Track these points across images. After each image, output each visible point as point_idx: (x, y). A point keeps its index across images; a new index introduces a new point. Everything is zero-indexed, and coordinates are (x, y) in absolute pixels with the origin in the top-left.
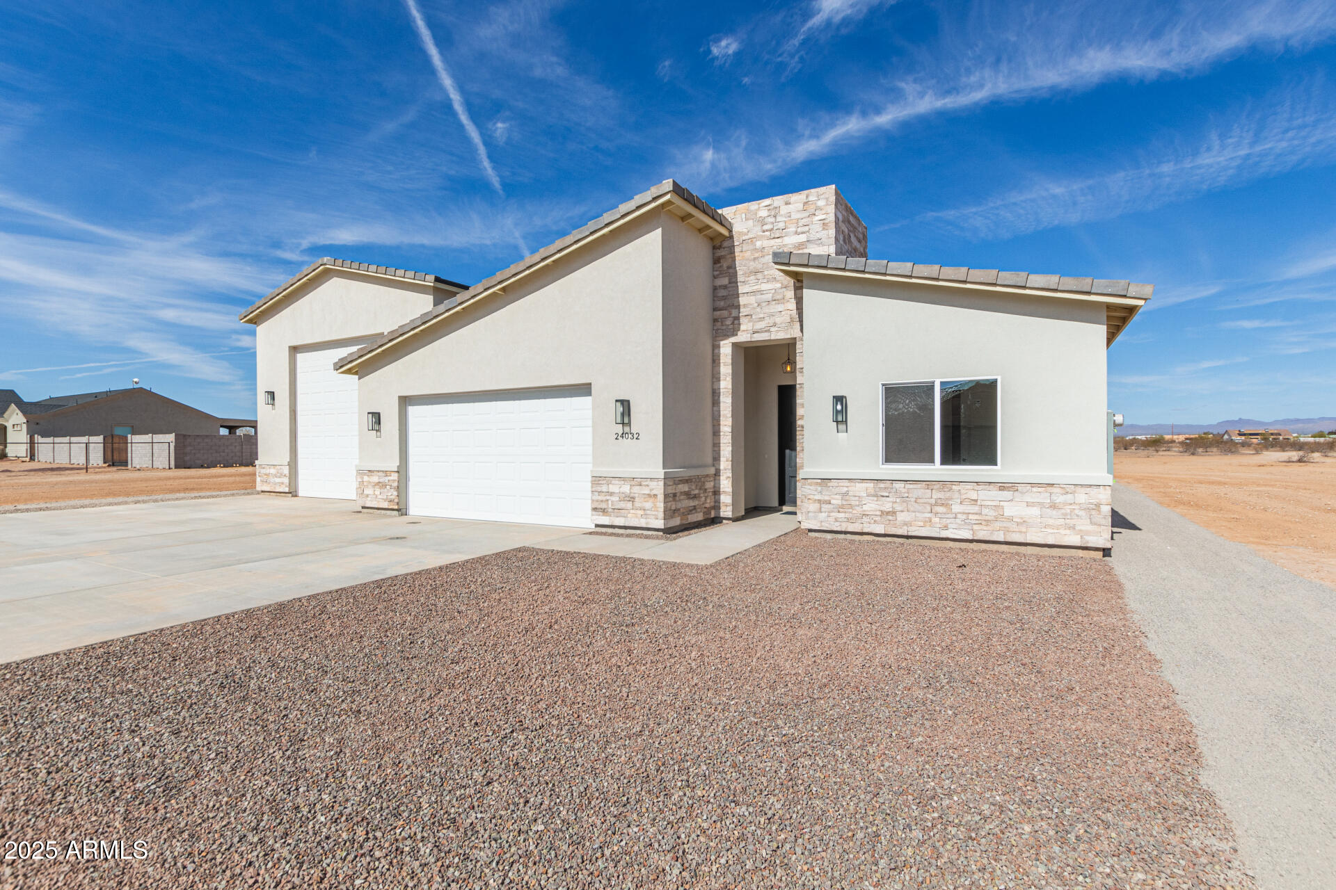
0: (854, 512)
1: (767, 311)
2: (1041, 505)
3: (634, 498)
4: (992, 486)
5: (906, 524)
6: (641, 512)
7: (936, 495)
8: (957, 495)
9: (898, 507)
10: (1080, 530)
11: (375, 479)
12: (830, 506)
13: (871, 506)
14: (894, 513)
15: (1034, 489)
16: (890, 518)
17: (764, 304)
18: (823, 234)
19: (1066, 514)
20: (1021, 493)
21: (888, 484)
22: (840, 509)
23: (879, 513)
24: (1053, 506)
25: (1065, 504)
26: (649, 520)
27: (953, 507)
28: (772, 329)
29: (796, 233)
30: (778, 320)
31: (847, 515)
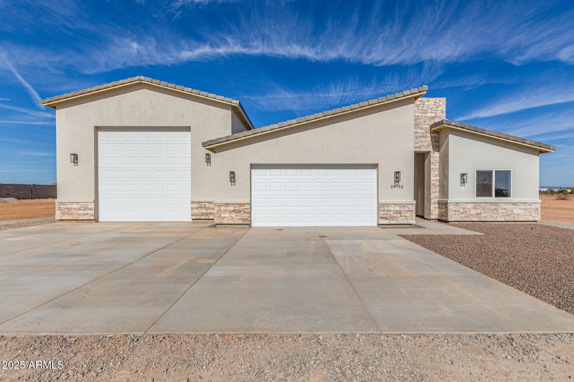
0: (467, 214)
1: (420, 140)
2: (523, 209)
3: (401, 212)
4: (510, 204)
5: (485, 217)
6: (405, 218)
7: (494, 207)
8: (500, 207)
9: (482, 212)
10: (533, 216)
11: (232, 208)
12: (459, 212)
13: (473, 212)
14: (480, 214)
15: (522, 204)
16: (480, 215)
17: (418, 137)
18: (441, 115)
19: (530, 212)
20: (518, 206)
21: (479, 204)
22: (462, 213)
23: (476, 214)
24: (526, 209)
25: (529, 208)
26: (408, 221)
27: (499, 211)
28: (421, 147)
29: (431, 113)
30: (424, 144)
31: (465, 215)
